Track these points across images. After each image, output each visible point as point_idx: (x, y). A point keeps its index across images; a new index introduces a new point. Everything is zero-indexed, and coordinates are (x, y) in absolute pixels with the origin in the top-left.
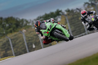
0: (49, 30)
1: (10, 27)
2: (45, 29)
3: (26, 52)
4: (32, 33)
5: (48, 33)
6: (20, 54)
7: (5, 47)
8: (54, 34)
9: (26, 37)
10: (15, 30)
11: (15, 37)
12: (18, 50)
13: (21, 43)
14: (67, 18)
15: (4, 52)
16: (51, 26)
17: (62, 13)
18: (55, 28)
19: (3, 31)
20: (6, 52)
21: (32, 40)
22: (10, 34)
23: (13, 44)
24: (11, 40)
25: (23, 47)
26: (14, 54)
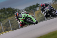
0: (23, 18)
1: (9, 14)
2: (21, 18)
3: (19, 28)
5: (23, 19)
6: (15, 29)
7: (7, 25)
8: (27, 20)
10: (12, 15)
11: (12, 19)
12: (14, 27)
13: (16, 23)
15: (6, 28)
16: (25, 16)
19: (5, 16)
20: (7, 28)
22: (10, 18)
23: (11, 24)
24: (10, 21)
25: (17, 25)
26: (11, 29)
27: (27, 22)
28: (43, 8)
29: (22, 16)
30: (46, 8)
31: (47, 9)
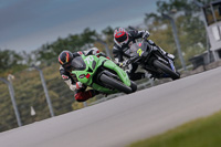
0: (90, 70)
4: (29, 82)
8: (102, 79)
9: (16, 91)
14: (106, 49)
17: (96, 36)
18: (102, 68)
21: (28, 98)
25: (9, 114)
27: (100, 86)
28: (120, 45)
29: (85, 65)
30: (133, 47)
31: (137, 50)
